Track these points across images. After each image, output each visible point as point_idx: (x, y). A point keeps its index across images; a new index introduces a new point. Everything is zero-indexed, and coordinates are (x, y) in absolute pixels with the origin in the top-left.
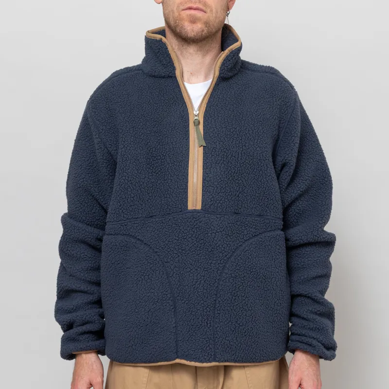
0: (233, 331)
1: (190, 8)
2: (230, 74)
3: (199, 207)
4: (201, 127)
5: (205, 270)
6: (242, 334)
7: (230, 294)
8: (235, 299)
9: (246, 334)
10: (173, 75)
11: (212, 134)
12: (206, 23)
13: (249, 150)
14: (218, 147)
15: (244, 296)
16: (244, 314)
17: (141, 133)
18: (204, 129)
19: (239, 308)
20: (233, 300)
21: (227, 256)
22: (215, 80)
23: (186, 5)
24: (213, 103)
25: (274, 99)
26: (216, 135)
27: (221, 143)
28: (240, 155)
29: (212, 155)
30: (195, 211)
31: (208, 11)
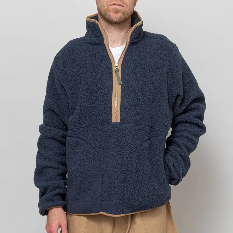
0: (136, 196)
1: (114, 4)
2: (136, 41)
3: (118, 121)
4: (120, 73)
5: (120, 158)
6: (142, 199)
7: (134, 173)
8: (137, 177)
9: (145, 199)
10: (103, 43)
11: (126, 78)
12: (124, 13)
13: (148, 87)
14: (130, 85)
15: (142, 175)
16: (143, 186)
17: (84, 78)
18: (121, 75)
19: (139, 182)
20: (136, 177)
21: (134, 151)
22: (128, 45)
23: (112, 2)
24: (127, 58)
25: (163, 56)
26: (129, 78)
27: (131, 83)
28: (142, 90)
29: (126, 90)
30: (116, 124)
31: (125, 6)
